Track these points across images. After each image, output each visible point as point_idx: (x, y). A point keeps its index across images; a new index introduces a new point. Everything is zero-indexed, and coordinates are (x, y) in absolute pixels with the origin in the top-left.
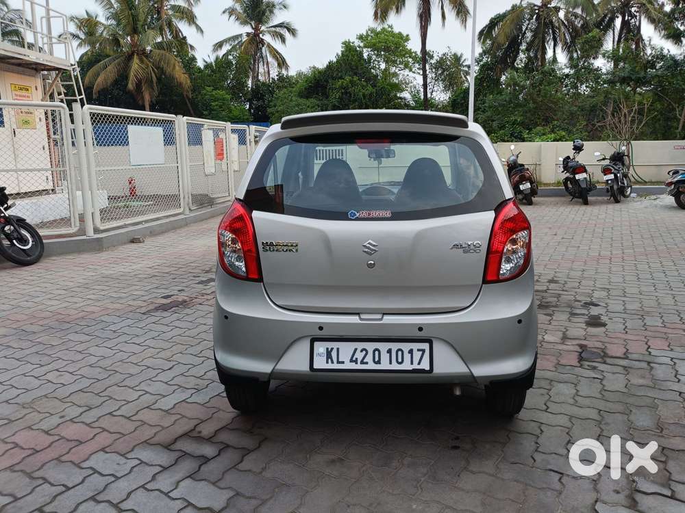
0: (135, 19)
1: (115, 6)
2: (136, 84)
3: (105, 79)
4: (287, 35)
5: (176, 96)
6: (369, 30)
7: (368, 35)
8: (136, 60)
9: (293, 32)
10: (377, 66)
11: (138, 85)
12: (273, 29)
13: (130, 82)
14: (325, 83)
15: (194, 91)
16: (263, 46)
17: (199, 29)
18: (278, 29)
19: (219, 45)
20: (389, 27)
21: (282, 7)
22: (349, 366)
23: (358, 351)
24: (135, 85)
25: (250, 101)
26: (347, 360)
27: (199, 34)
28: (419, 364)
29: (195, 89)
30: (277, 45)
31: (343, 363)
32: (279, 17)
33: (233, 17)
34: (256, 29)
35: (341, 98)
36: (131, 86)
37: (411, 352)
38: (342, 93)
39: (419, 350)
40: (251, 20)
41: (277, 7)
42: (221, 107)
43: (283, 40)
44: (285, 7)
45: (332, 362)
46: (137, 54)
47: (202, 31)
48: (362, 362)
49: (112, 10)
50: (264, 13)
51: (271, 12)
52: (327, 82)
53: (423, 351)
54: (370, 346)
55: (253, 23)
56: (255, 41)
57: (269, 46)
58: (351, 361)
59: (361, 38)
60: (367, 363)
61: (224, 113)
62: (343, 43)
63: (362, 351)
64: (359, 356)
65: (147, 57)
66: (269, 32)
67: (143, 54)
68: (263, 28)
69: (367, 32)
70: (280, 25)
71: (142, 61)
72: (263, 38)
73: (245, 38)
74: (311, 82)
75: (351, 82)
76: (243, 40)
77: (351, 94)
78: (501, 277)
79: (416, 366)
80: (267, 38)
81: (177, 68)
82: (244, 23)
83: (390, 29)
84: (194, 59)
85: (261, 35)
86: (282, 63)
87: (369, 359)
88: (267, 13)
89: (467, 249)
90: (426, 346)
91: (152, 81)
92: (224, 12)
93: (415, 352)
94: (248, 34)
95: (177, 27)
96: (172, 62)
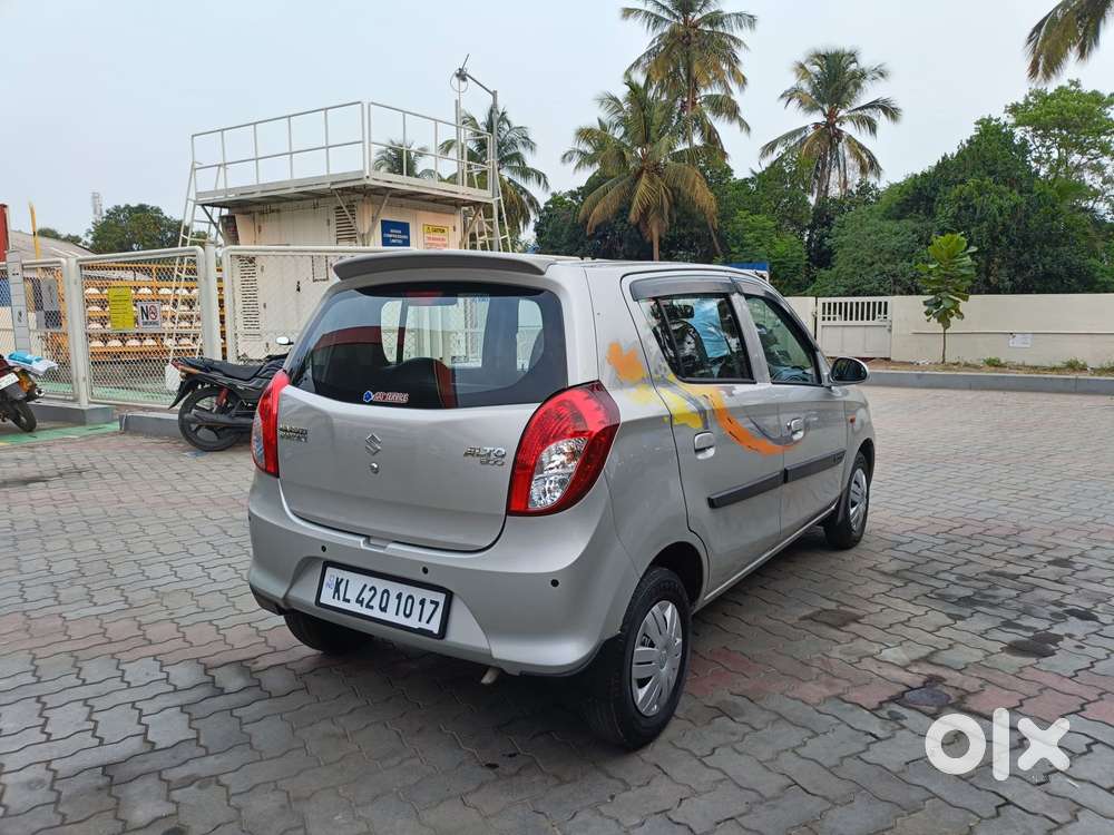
0: (647, 123)
1: (625, 107)
2: (641, 214)
3: (604, 210)
4: (881, 120)
5: (698, 227)
6: (1031, 95)
7: (1027, 103)
8: (644, 180)
9: (891, 112)
10: (1045, 156)
11: (644, 215)
12: (859, 112)
13: (633, 211)
14: (933, 193)
15: (723, 218)
16: (839, 141)
17: (745, 126)
18: (867, 113)
19: (771, 147)
20: (1073, 83)
21: (877, 75)
22: (354, 607)
23: (368, 588)
24: (638, 215)
25: (812, 228)
26: (353, 600)
27: (744, 134)
28: (428, 622)
29: (725, 216)
30: (863, 137)
31: (348, 601)
32: (870, 92)
33: (795, 102)
34: (831, 115)
35: (957, 217)
36: (633, 217)
37: (422, 602)
38: (960, 208)
39: (432, 602)
40: (823, 103)
41: (869, 77)
42: (757, 240)
43: (873, 128)
44: (882, 75)
45: (339, 598)
46: (648, 172)
47: (748, 129)
48: (368, 606)
49: (620, 114)
50: (845, 89)
51: (858, 86)
52: (935, 189)
53: (437, 604)
54: (381, 585)
55: (826, 108)
56: (829, 135)
57: (850, 139)
58: (357, 601)
59: (1014, 109)
60: (372, 608)
61: (761, 249)
62: (977, 123)
63: (370, 590)
64: (367, 595)
65: (659, 174)
66: (851, 118)
67: (657, 169)
68: (842, 113)
69: (1027, 98)
70: (871, 106)
71: (652, 180)
72: (841, 128)
73: (811, 132)
74: (907, 193)
75: (978, 187)
76: (809, 135)
77: (975, 210)
78: (531, 507)
79: (423, 625)
80: (848, 128)
81: (698, 187)
82: (812, 108)
83: (1073, 88)
84: (729, 171)
85: (837, 125)
86: (870, 164)
87: (376, 603)
88: (851, 88)
89: (486, 459)
90: (441, 598)
91: (662, 208)
92: (782, 96)
93: (427, 603)
94: (817, 125)
95: (711, 127)
96: (692, 179)
